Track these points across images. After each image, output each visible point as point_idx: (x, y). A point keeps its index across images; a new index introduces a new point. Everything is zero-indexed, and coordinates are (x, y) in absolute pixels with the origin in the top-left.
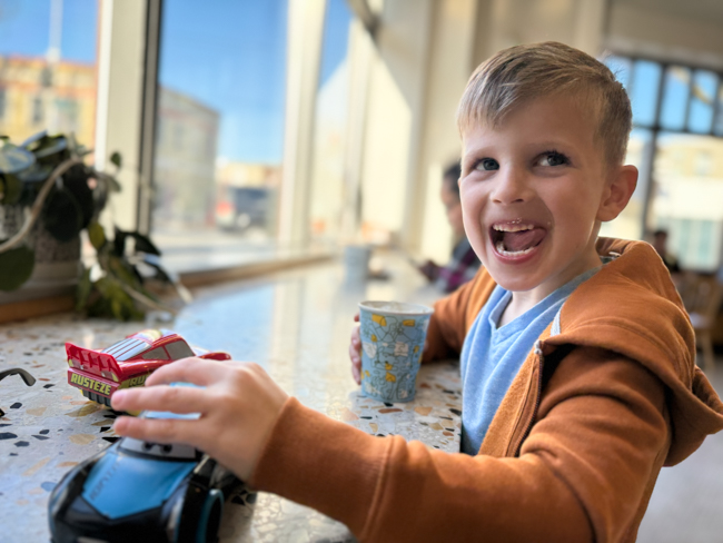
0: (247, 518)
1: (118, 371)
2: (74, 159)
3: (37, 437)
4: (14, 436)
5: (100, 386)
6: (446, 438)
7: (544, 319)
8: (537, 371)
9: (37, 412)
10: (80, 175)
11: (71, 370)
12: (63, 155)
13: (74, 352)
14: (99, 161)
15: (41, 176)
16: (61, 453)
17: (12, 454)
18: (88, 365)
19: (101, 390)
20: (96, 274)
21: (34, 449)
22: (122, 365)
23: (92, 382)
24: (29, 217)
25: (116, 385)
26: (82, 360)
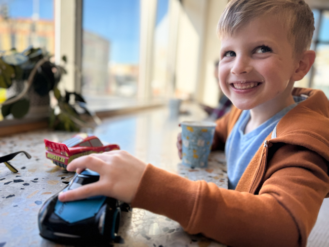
0: (130, 218)
1: (68, 152)
2: (45, 59)
3: (33, 181)
4: (23, 181)
5: (60, 159)
6: (221, 183)
7: (268, 130)
8: (265, 155)
9: (33, 171)
10: (48, 67)
11: (47, 152)
12: (40, 57)
13: (48, 144)
14: (57, 60)
15: (31, 66)
16: (44, 188)
17: (22, 189)
18: (55, 149)
19: (61, 161)
20: (57, 111)
21: (31, 186)
22: (70, 149)
23: (57, 157)
24: (26, 85)
25: (67, 158)
26: (52, 147)
